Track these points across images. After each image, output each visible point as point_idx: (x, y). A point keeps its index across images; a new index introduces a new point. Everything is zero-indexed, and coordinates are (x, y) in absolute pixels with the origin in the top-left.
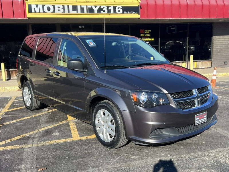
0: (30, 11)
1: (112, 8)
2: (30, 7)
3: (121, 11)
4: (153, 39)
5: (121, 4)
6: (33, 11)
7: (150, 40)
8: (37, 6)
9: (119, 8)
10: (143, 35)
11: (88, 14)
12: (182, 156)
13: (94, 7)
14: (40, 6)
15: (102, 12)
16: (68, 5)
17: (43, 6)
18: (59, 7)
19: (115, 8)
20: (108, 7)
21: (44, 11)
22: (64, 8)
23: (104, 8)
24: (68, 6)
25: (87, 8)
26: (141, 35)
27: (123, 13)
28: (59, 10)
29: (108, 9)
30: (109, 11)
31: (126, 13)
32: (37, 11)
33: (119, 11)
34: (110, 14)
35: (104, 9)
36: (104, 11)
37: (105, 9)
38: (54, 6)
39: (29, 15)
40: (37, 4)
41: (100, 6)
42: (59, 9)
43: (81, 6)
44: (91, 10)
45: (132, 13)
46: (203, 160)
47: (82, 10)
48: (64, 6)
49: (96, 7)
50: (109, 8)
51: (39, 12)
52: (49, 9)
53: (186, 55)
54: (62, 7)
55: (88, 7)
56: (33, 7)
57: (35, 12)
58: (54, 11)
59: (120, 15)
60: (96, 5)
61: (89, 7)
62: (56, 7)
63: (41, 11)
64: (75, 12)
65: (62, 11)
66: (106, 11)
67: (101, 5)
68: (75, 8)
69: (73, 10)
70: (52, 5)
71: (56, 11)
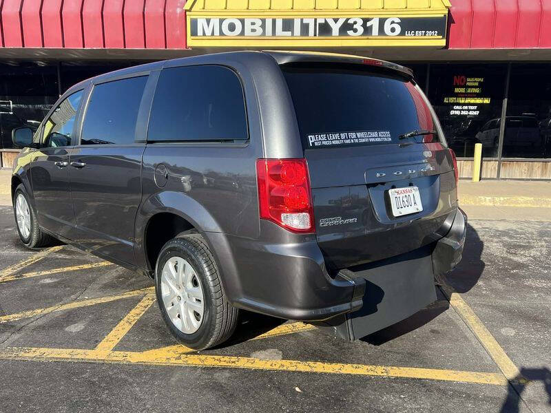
0: (194, 33)
1: (375, 24)
2: (194, 23)
3: (398, 29)
4: (487, 101)
5: (398, 13)
6: (200, 32)
7: (479, 101)
8: (208, 21)
9: (393, 22)
10: (462, 90)
11: (317, 37)
13: (331, 23)
14: (215, 22)
15: (350, 32)
16: (274, 17)
17: (221, 21)
18: (253, 24)
19: (382, 22)
20: (366, 21)
21: (221, 33)
22: (263, 26)
23: (355, 23)
24: (274, 22)
25: (315, 25)
26: (457, 90)
28: (253, 30)
29: (364, 25)
30: (367, 31)
31: (409, 35)
32: (208, 32)
33: (393, 30)
34: (370, 37)
35: (355, 26)
36: (355, 31)
37: (359, 27)
38: (242, 21)
39: (192, 42)
40: (209, 17)
41: (348, 19)
42: (253, 27)
43: (302, 20)
44: (325, 29)
47: (305, 28)
48: (264, 21)
49: (336, 20)
50: (369, 24)
51: (213, 34)
52: (232, 27)
54: (260, 23)
55: (319, 21)
56: (201, 23)
57: (204, 34)
58: (242, 33)
59: (394, 40)
60: (336, 17)
61: (321, 21)
62: (247, 23)
64: (289, 33)
65: (260, 31)
66: (361, 30)
67: (349, 17)
68: (288, 25)
69: (284, 29)
70: (240, 20)
71: (248, 32)
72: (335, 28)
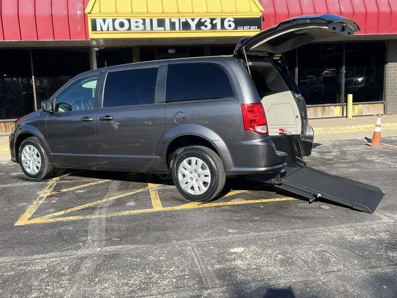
0: (94, 28)
1: (218, 22)
2: (94, 23)
3: (233, 25)
5: (233, 15)
6: (98, 28)
8: (104, 21)
9: (229, 21)
12: (297, 230)
13: (190, 21)
14: (109, 21)
15: (203, 28)
16: (151, 18)
17: (114, 21)
18: (137, 22)
19: (223, 21)
20: (212, 20)
21: (114, 29)
22: (144, 24)
23: (206, 21)
25: (180, 23)
27: (236, 28)
28: (137, 27)
29: (211, 23)
30: (214, 27)
31: (240, 29)
32: (105, 28)
33: (230, 26)
34: (215, 31)
35: (206, 24)
36: (206, 26)
37: (208, 23)
38: (129, 21)
39: (92, 35)
40: (105, 18)
41: (201, 19)
42: (137, 24)
43: (170, 20)
44: (186, 26)
45: (250, 28)
46: (324, 236)
47: (173, 25)
48: (144, 20)
49: (193, 20)
51: (108, 30)
52: (122, 25)
53: (340, 94)
54: (142, 22)
55: (182, 20)
56: (99, 22)
57: (102, 30)
58: (130, 29)
59: (231, 32)
60: (192, 17)
61: (183, 20)
62: (133, 22)
63: (111, 28)
64: (162, 29)
65: (142, 27)
66: (210, 26)
67: (201, 17)
68: (161, 23)
69: (159, 26)
70: (127, 19)
71: (133, 28)
72: (193, 25)
